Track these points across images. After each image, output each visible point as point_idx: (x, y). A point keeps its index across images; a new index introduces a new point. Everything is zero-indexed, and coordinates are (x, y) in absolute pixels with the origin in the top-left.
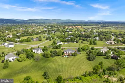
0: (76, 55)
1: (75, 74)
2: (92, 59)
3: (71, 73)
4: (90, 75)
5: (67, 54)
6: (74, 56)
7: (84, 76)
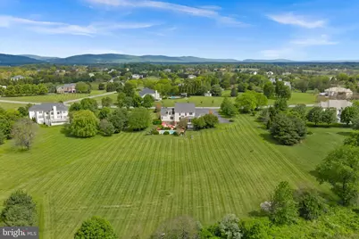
0: (211, 126)
1: (207, 204)
2: (288, 136)
3: (186, 199)
4: (304, 213)
5: (173, 123)
6: (202, 130)
7: (266, 219)
